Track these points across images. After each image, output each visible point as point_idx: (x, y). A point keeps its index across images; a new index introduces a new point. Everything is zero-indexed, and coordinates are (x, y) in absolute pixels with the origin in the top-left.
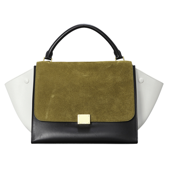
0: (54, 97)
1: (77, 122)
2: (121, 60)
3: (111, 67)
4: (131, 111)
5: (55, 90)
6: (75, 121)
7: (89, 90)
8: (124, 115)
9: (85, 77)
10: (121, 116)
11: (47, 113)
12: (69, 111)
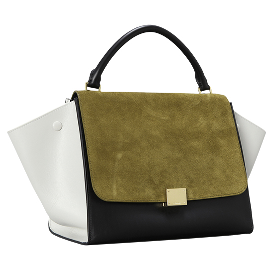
0: (122, 157)
3: (200, 104)
5: (121, 144)
8: (232, 183)
12: (148, 182)
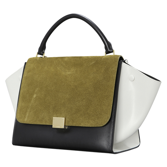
0: (36, 97)
1: (52, 126)
2: (111, 54)
3: (95, 63)
4: (107, 113)
5: (38, 89)
6: (51, 124)
7: (69, 90)
8: (99, 118)
9: (68, 74)
10: (95, 120)
11: (27, 115)
12: (47, 112)
